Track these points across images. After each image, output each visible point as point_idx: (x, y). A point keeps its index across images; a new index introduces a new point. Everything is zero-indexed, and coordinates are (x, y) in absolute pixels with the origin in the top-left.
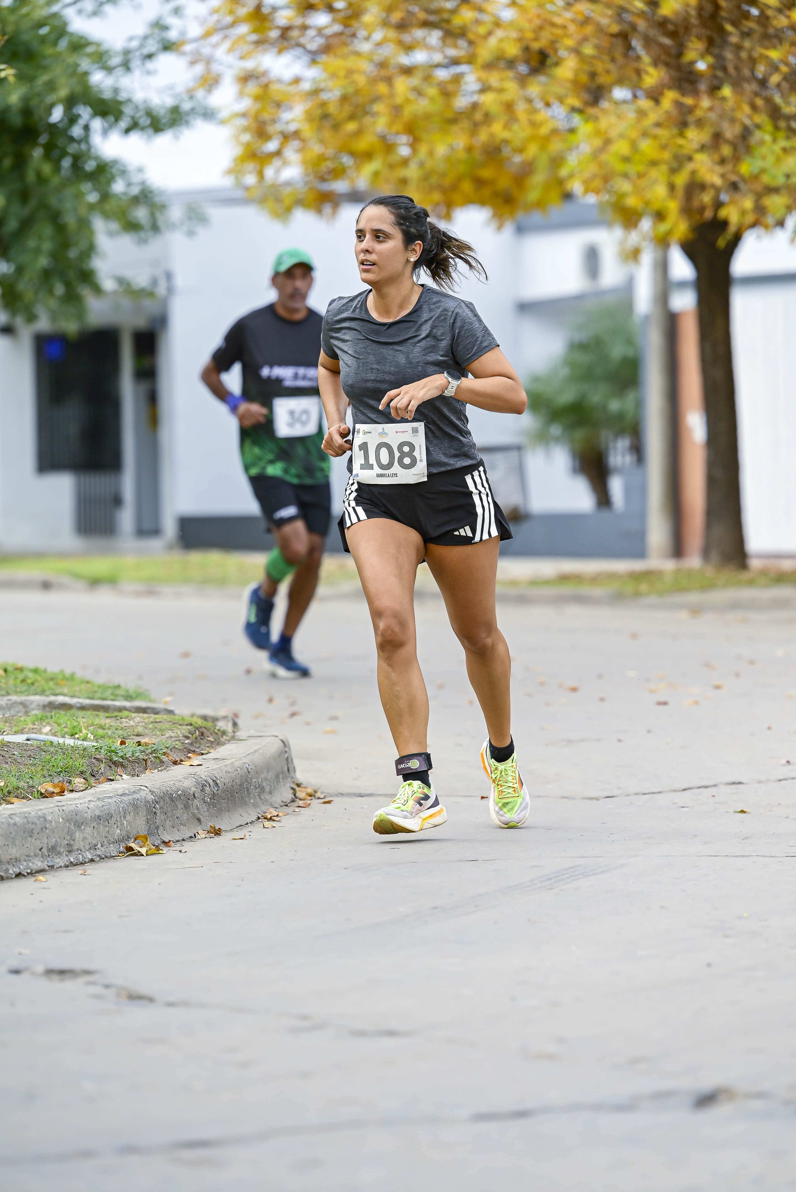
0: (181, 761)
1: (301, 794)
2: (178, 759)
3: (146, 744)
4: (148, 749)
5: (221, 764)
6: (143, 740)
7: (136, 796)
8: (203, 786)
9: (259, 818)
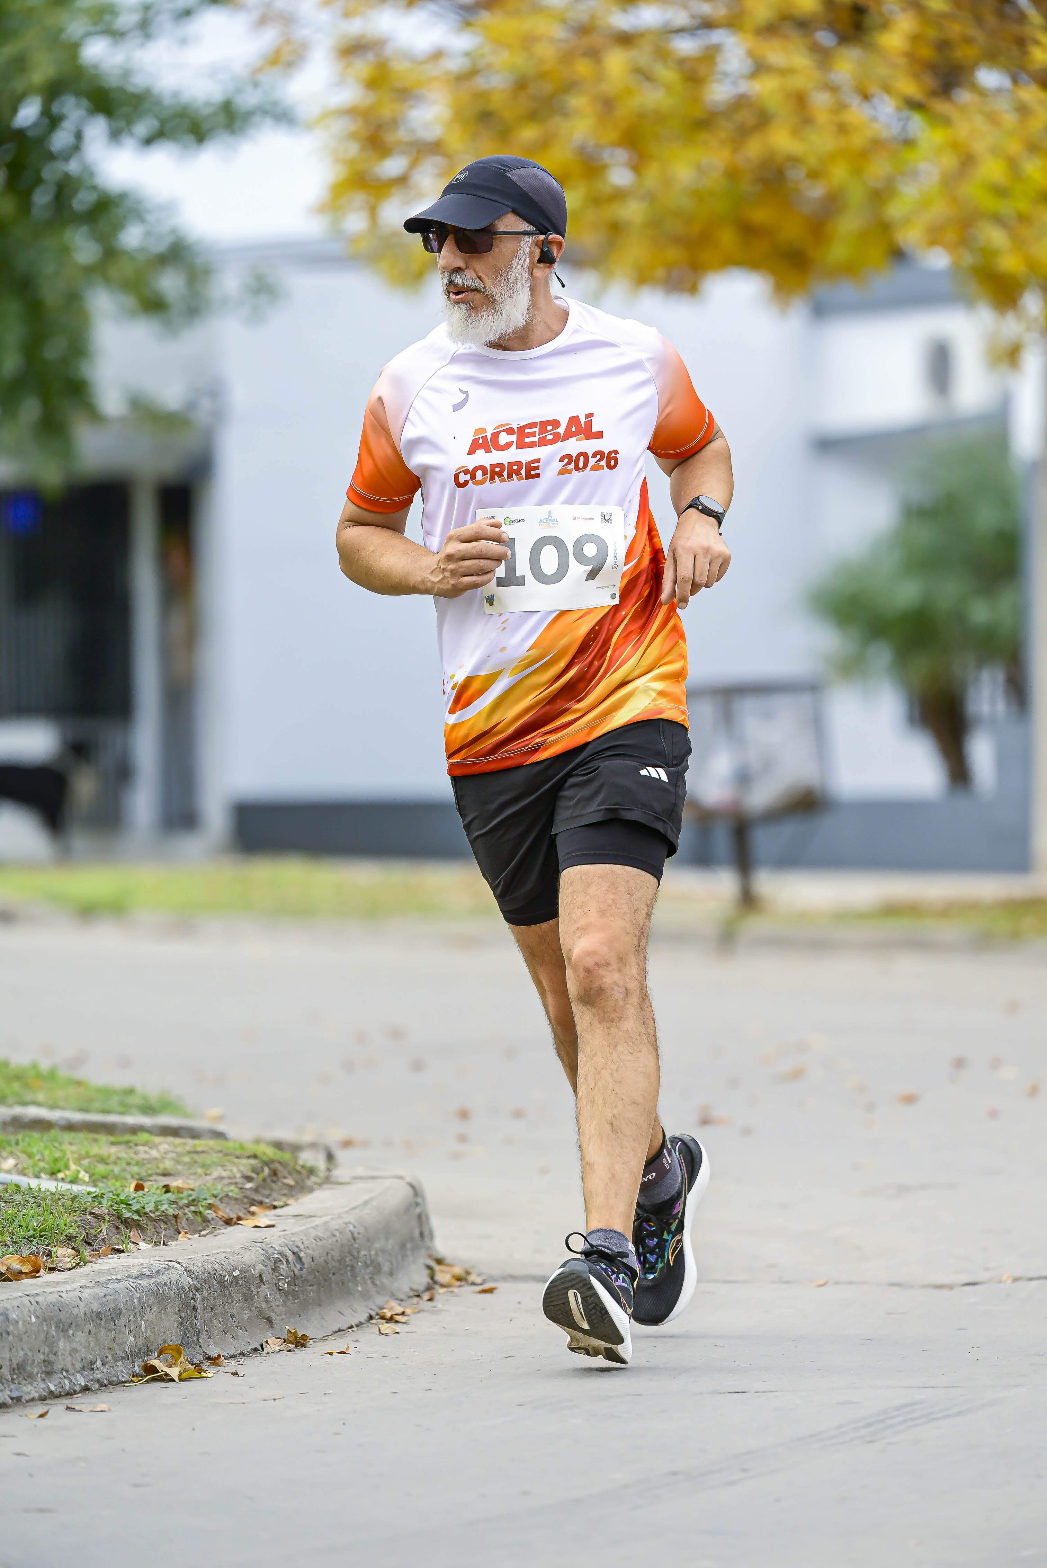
0: (239, 1219)
1: (443, 1276)
2: (233, 1216)
3: (180, 1190)
4: (181, 1198)
5: (308, 1224)
6: (174, 1183)
7: (162, 1279)
8: (277, 1261)
9: (371, 1318)
